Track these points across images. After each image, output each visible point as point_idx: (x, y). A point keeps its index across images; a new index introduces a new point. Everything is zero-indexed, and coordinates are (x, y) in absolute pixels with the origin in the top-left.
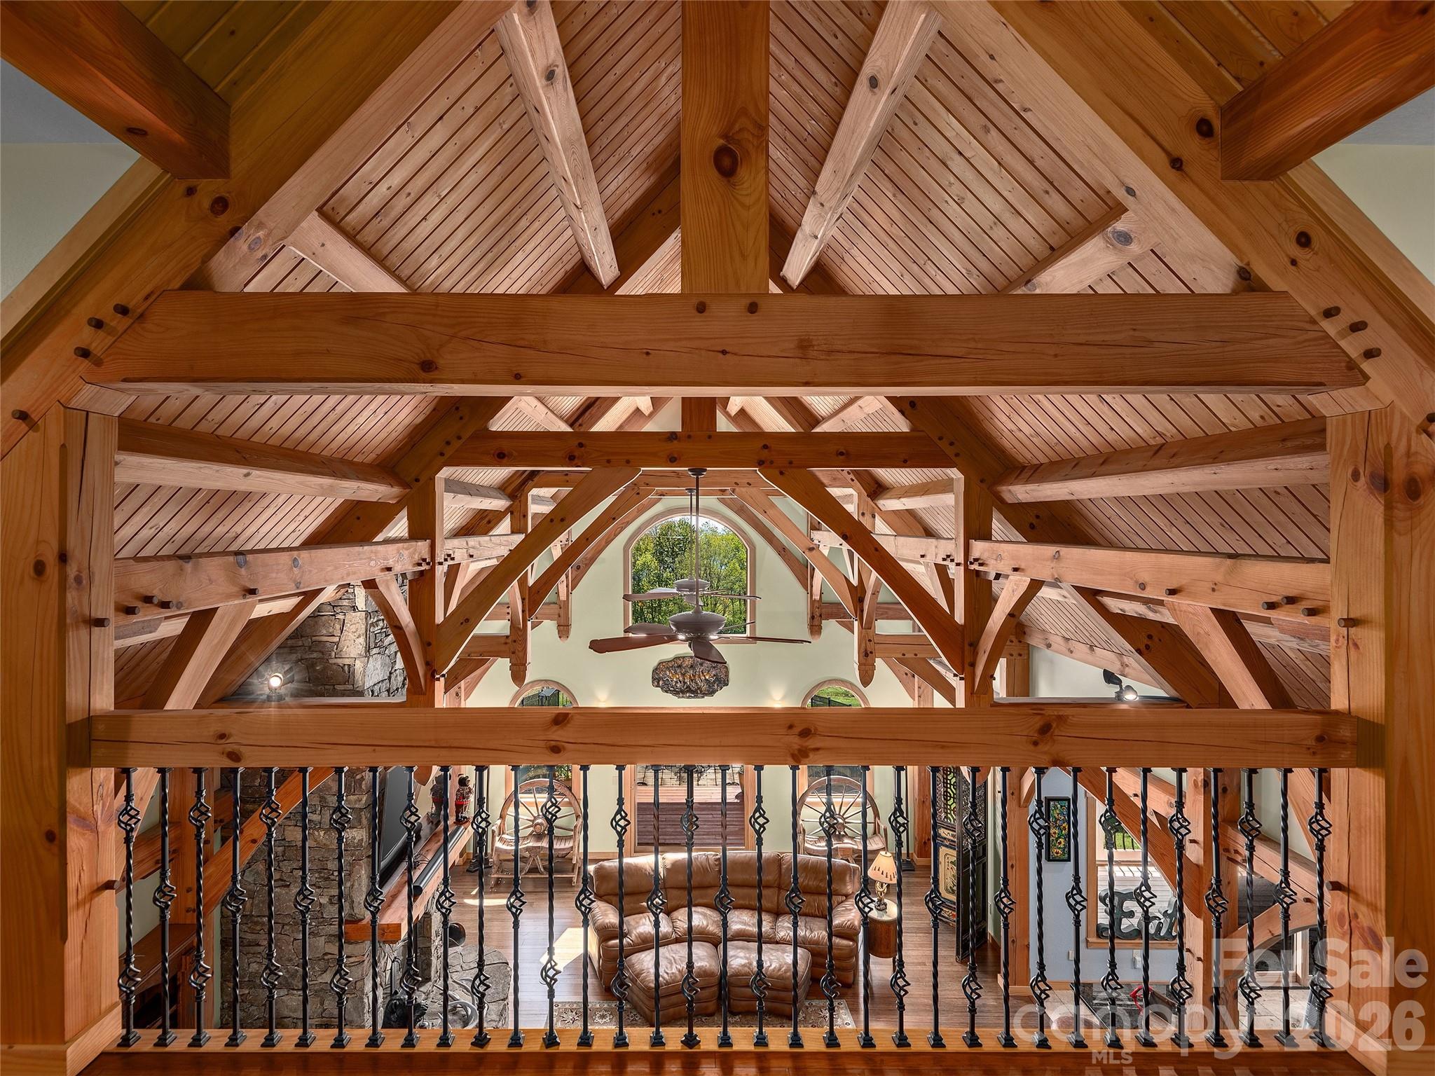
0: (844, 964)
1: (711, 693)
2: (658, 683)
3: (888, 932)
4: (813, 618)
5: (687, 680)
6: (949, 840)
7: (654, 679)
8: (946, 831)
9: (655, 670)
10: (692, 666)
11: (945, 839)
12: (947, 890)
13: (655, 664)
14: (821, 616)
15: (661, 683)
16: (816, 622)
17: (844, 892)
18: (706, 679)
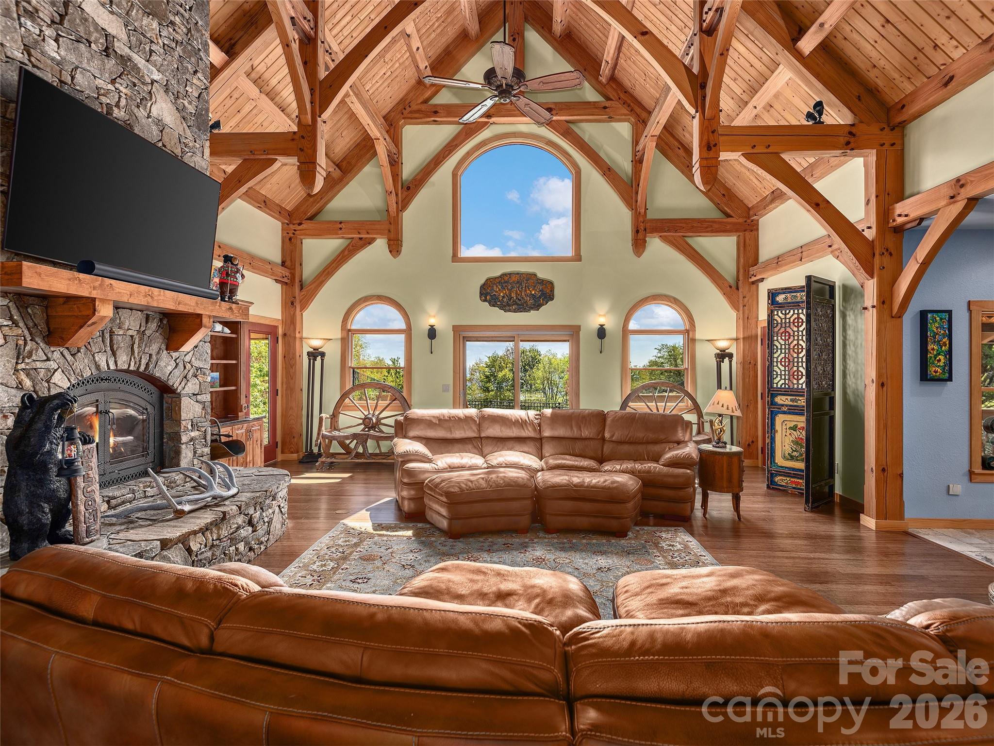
0: (681, 493)
1: (537, 307)
2: (486, 298)
3: (730, 465)
4: (637, 232)
5: (513, 295)
6: (787, 406)
7: (481, 294)
8: (784, 398)
9: (483, 287)
10: (518, 282)
11: (783, 405)
12: (784, 457)
13: (483, 281)
14: (645, 229)
15: (488, 298)
16: (640, 236)
17: (675, 439)
18: (531, 294)
